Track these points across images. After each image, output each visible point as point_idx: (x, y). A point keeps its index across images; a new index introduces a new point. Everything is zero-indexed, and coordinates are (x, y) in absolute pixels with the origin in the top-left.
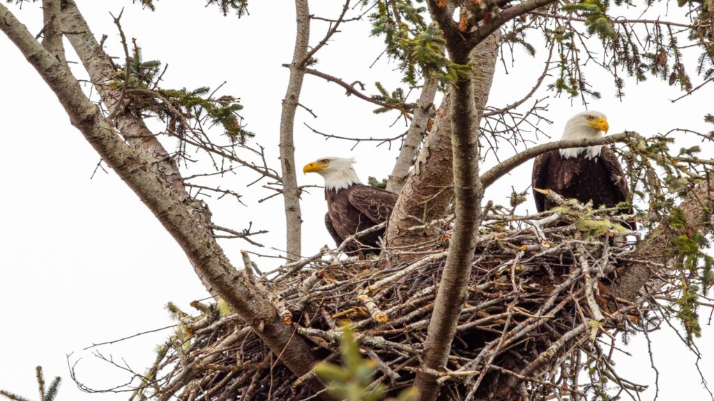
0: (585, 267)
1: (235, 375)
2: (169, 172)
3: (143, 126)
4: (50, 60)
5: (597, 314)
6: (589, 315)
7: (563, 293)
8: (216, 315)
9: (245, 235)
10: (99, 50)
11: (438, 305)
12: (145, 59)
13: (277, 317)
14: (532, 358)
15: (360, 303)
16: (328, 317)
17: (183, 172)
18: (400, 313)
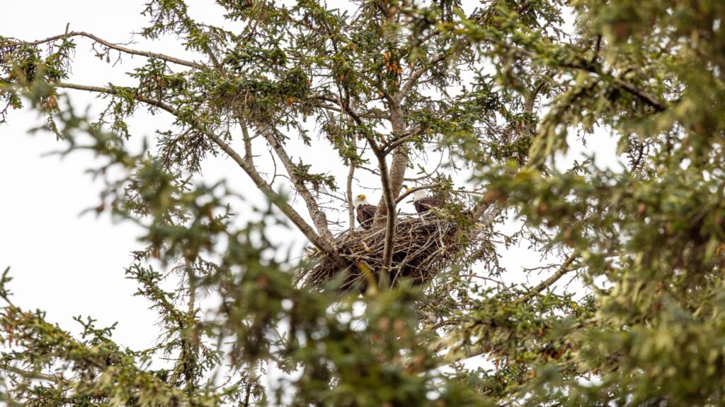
0: (440, 230)
1: (323, 271)
2: (312, 202)
3: (304, 187)
4: (248, 166)
5: (443, 246)
6: (440, 246)
7: (432, 239)
8: (316, 252)
9: (337, 223)
10: (290, 162)
11: (386, 246)
12: (304, 164)
13: (333, 251)
14: (422, 261)
15: (362, 245)
16: (351, 250)
17: (318, 202)
18: (376, 248)
